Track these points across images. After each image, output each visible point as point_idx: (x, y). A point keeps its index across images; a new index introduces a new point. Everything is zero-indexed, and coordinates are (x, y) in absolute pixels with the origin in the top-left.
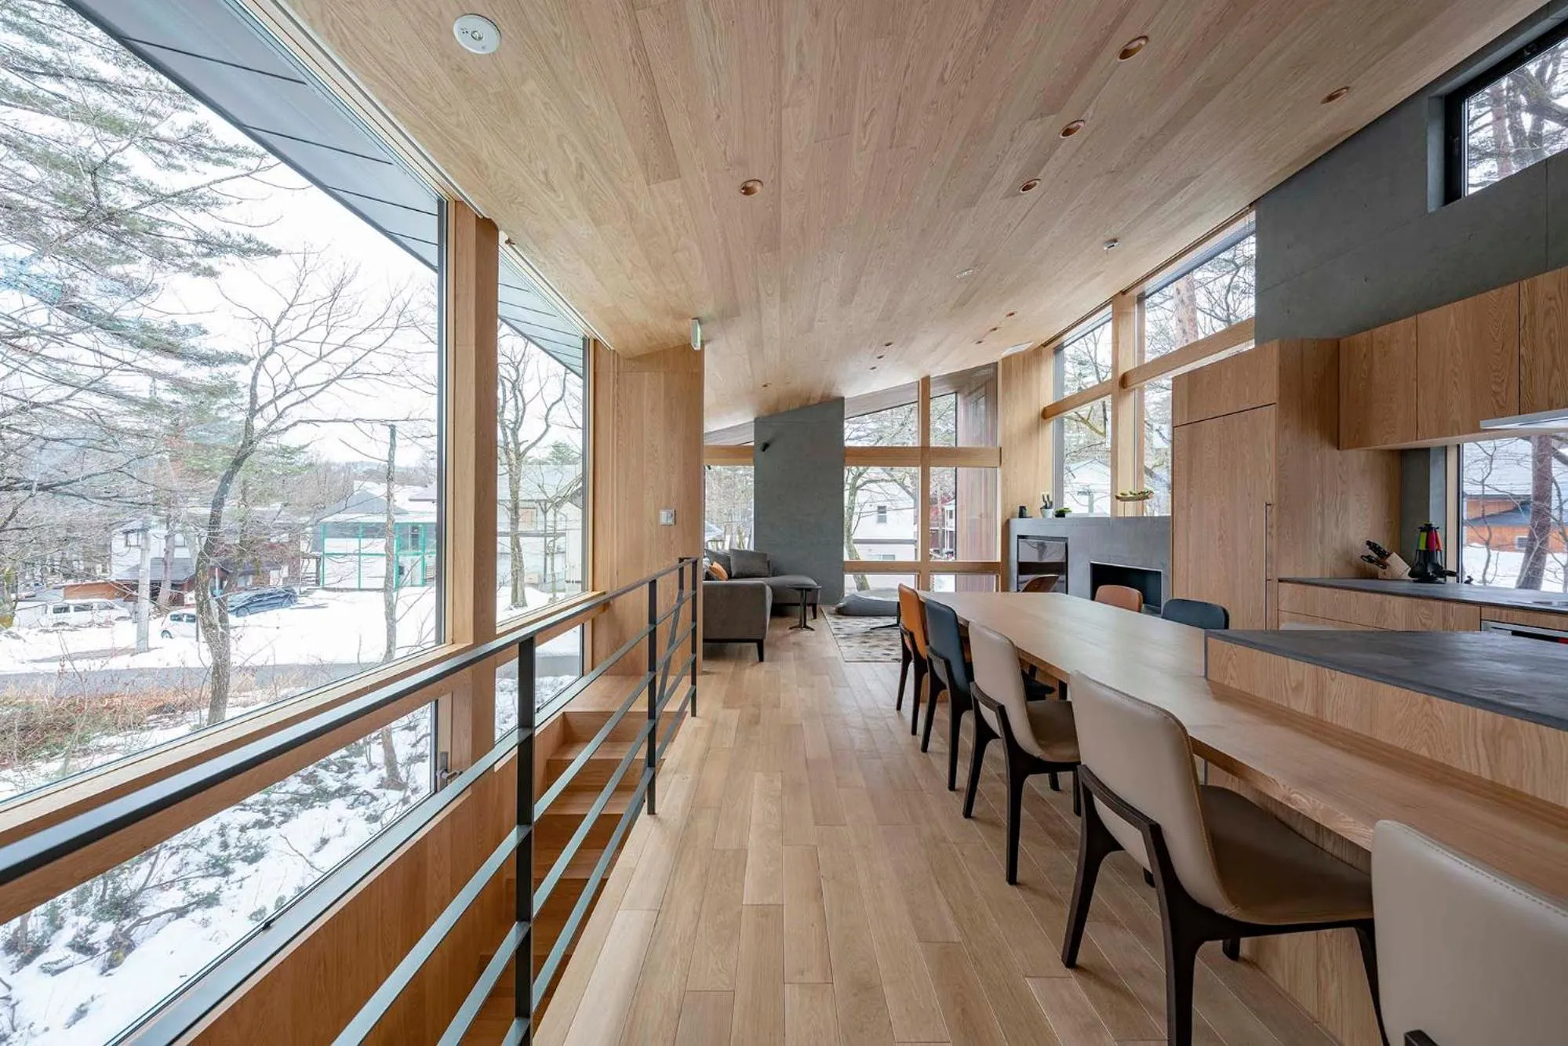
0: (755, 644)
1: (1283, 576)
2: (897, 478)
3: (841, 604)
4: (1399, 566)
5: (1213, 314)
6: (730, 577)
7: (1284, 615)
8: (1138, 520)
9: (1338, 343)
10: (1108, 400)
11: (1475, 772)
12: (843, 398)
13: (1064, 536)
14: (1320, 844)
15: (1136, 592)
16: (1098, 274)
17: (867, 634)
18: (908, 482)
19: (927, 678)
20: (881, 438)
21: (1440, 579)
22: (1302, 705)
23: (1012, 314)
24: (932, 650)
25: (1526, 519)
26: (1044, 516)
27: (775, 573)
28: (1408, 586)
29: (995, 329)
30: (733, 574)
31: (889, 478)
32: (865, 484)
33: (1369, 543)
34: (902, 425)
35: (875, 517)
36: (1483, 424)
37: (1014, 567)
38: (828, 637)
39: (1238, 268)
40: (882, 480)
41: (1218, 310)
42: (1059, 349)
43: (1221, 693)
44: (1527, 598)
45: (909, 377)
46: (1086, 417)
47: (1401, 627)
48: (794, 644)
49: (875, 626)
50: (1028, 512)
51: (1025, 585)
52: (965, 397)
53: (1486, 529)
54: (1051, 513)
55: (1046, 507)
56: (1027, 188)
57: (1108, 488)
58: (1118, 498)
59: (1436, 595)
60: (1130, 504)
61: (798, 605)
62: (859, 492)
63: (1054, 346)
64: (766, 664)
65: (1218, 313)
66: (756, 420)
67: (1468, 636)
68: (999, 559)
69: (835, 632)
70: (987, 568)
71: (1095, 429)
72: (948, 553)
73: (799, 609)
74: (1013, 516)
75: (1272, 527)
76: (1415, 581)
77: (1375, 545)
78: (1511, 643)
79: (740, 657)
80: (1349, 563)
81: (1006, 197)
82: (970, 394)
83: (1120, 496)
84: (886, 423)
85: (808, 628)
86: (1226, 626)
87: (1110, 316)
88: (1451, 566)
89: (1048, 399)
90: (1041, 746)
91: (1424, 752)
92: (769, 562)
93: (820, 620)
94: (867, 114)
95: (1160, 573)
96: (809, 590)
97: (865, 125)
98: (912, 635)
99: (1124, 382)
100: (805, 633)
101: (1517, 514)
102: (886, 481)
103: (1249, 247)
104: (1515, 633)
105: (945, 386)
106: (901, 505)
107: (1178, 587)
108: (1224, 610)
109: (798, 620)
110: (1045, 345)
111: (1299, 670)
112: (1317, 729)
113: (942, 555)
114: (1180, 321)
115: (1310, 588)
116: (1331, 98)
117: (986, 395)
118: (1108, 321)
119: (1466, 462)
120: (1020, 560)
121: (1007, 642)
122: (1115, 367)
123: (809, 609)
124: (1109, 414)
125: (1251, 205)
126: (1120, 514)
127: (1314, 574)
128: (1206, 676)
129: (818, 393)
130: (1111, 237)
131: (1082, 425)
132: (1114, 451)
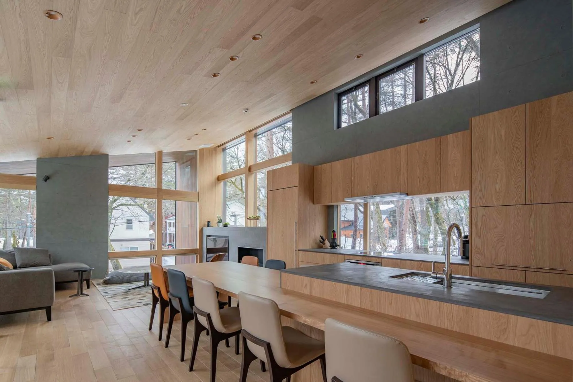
0: (44, 311)
1: (300, 249)
2: (139, 204)
3: (107, 278)
4: (327, 244)
5: (278, 146)
6: (15, 267)
7: (300, 263)
8: (256, 228)
9: (314, 167)
10: (243, 177)
11: (344, 303)
12: (108, 155)
13: (227, 235)
14: (311, 337)
15: (256, 258)
16: (241, 121)
17: (126, 293)
18: (146, 206)
19: (168, 309)
20: (129, 180)
21: (336, 247)
22: (307, 292)
23: (205, 129)
24: (171, 294)
25: (353, 228)
26: (218, 227)
27: (55, 263)
28: (329, 250)
29: (197, 135)
30: (18, 266)
31: (133, 203)
32: (118, 206)
33: (321, 236)
34: (143, 174)
35: (125, 226)
36: (346, 200)
37: (205, 251)
38: (99, 298)
39: (286, 130)
40: (130, 205)
41: (279, 145)
42: (224, 150)
43: (286, 292)
44: (352, 252)
45: (150, 150)
46: (234, 182)
47: (328, 264)
48: (75, 306)
49: (131, 288)
50: (211, 225)
51: (212, 259)
52: (180, 165)
53: (345, 231)
54: (221, 225)
55: (219, 222)
56: (214, 76)
57: (244, 214)
58: (248, 219)
59: (336, 252)
60: (252, 221)
61: (76, 281)
62: (114, 211)
63: (222, 148)
64: (53, 322)
65: (280, 146)
66: (38, 160)
67: (342, 264)
68: (198, 247)
69: (103, 294)
70: (191, 252)
71: (237, 187)
72: (169, 245)
73: (76, 284)
74: (204, 226)
75: (297, 231)
76: (331, 248)
77: (322, 237)
78: (350, 265)
79: (30, 321)
80: (316, 243)
81: (205, 76)
82: (183, 163)
83: (248, 218)
84: (131, 172)
85: (84, 294)
86: (285, 268)
87: (245, 140)
88: (338, 244)
89: (220, 172)
90: (225, 328)
91: (334, 300)
92: (50, 255)
93: (92, 289)
94: (138, 9)
95: (263, 250)
96: (85, 271)
97: (136, 14)
98: (159, 289)
99: (250, 169)
100: (82, 298)
101: (351, 226)
102: (133, 205)
103: (290, 125)
104: (351, 262)
105: (170, 158)
106: (141, 219)
107: (269, 255)
108: (284, 262)
109: (77, 291)
110: (219, 146)
111: (306, 280)
112: (310, 298)
113: (165, 246)
114: (268, 147)
115: (307, 252)
116: (312, 82)
117: (191, 165)
118: (243, 142)
119: (341, 209)
120: (208, 247)
121: (211, 284)
122: (247, 162)
123: (85, 283)
124: (244, 182)
125: (291, 110)
126: (249, 226)
127: (307, 247)
128: (281, 287)
129: (90, 149)
130: (247, 107)
131: (232, 185)
132: (246, 198)
